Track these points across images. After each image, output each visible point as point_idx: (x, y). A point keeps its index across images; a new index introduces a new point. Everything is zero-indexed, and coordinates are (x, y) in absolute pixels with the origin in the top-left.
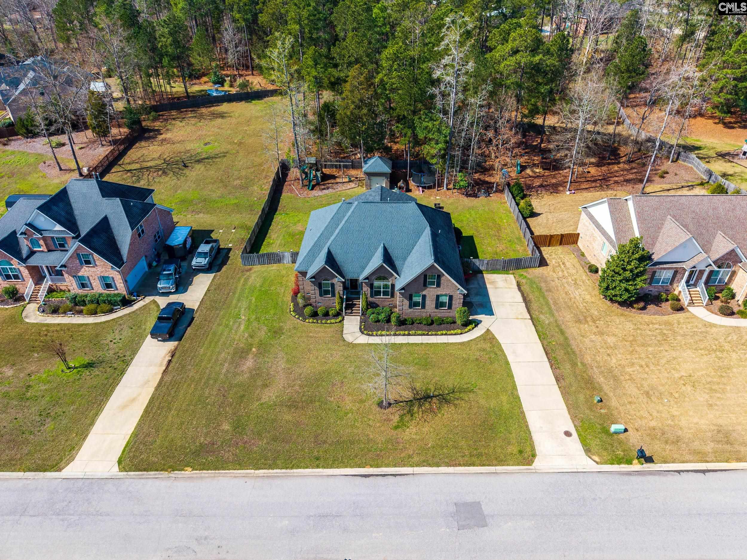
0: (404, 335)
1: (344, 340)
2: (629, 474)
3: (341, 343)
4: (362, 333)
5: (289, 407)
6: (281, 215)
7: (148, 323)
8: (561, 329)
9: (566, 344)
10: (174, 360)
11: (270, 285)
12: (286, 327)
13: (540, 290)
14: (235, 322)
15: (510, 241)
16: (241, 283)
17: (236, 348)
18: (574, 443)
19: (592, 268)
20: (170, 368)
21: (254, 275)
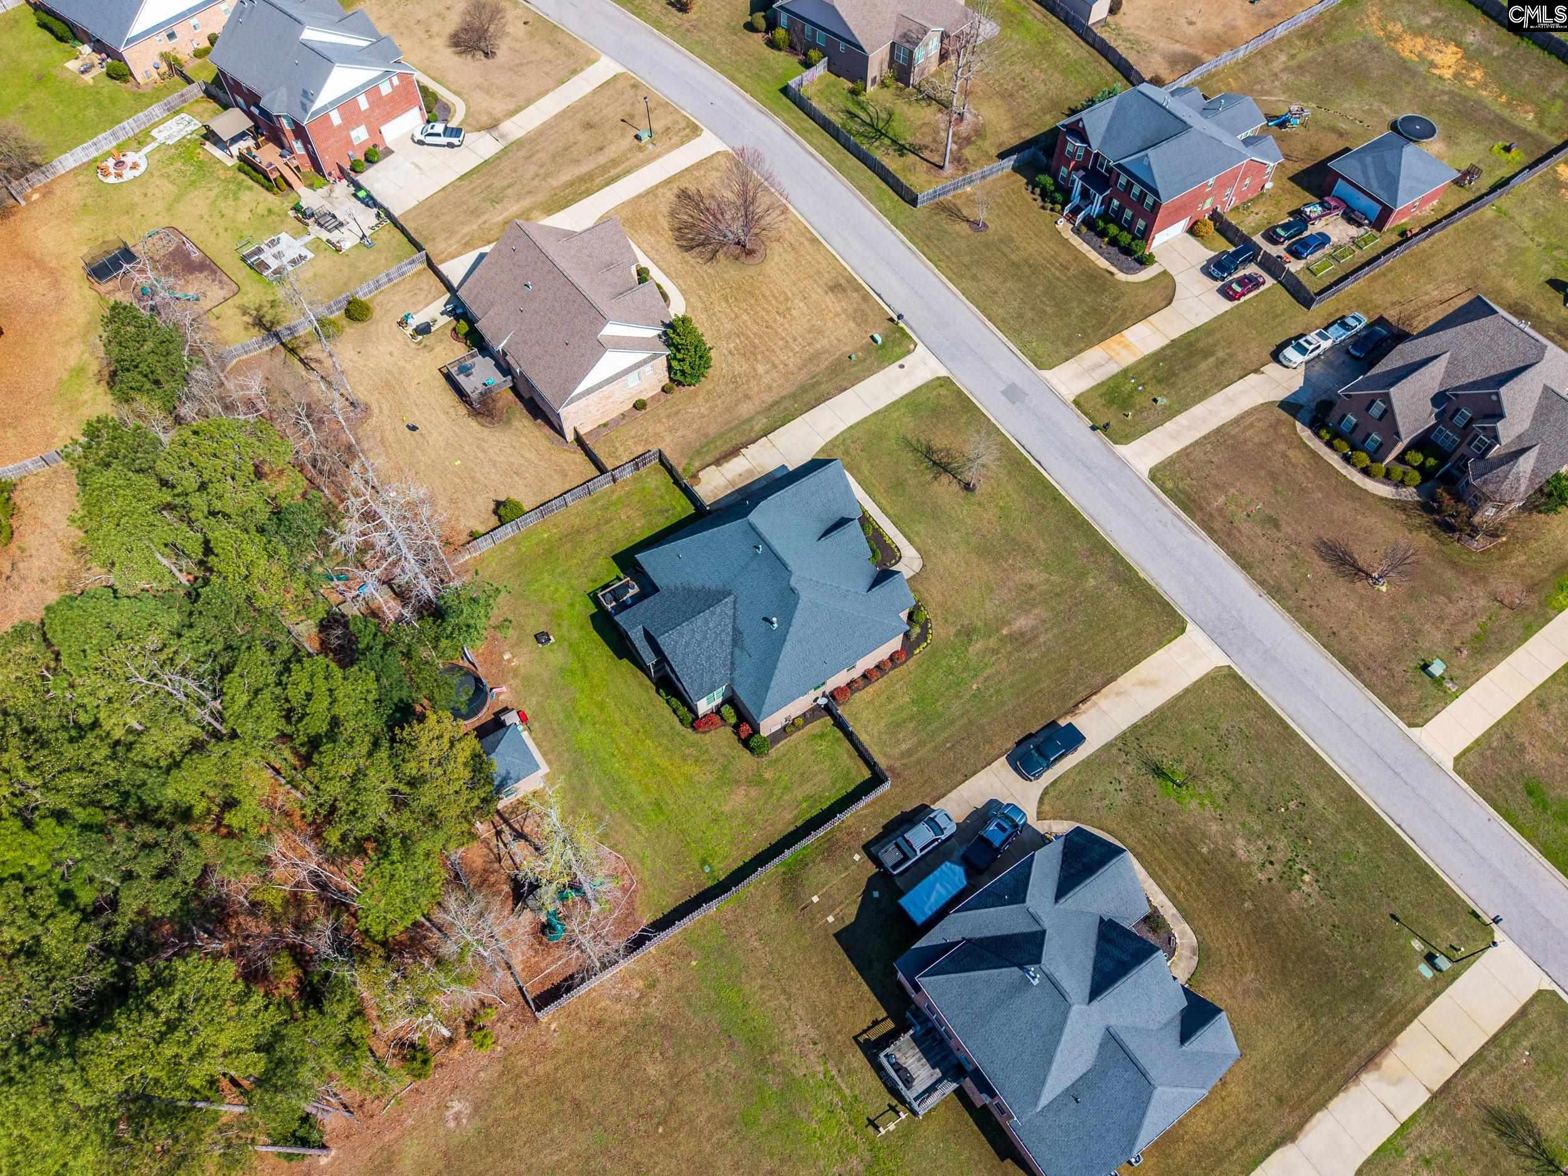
1: (924, 565)
4: (900, 556)
5: (1033, 552)
6: (712, 871)
7: (1069, 782)
8: (772, 406)
9: (793, 396)
10: (1078, 698)
11: (902, 708)
12: (953, 630)
13: (708, 444)
14: (987, 689)
15: (605, 508)
16: (921, 753)
17: (1018, 650)
18: (907, 360)
19: (639, 406)
20: (1089, 691)
21: (897, 752)
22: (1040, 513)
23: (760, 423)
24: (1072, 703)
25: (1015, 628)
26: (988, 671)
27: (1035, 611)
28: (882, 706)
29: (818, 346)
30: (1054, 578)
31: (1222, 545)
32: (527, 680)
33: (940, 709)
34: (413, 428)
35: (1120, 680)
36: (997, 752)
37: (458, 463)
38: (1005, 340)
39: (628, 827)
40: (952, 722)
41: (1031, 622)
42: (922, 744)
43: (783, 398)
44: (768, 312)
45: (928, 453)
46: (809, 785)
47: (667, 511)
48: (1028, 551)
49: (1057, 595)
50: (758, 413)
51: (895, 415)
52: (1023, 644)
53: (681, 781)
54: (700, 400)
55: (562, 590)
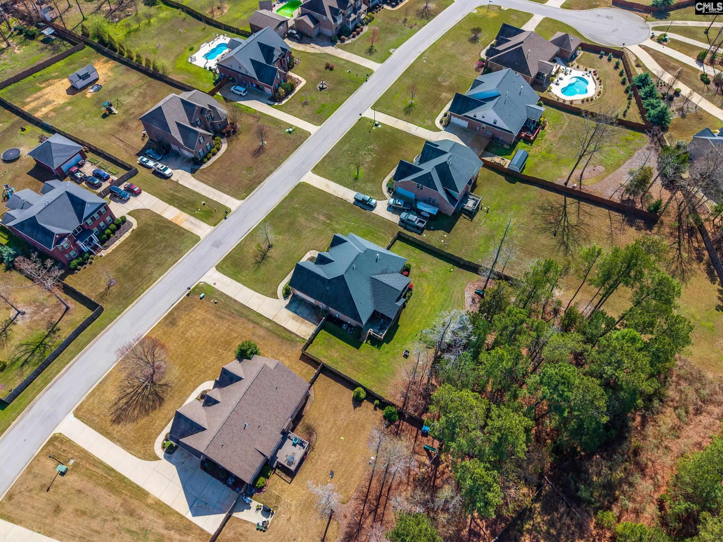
6: (452, 268)
8: (255, 323)
9: (246, 318)
10: (342, 200)
13: (285, 339)
14: (351, 221)
18: (210, 282)
20: (338, 199)
21: (386, 236)
23: (266, 324)
24: (344, 201)
25: (325, 220)
27: (316, 216)
29: (213, 318)
30: (300, 214)
31: (265, 178)
34: (332, 473)
35: (330, 192)
36: (371, 213)
37: (342, 438)
40: (368, 226)
41: (320, 216)
42: (380, 231)
43: (249, 320)
45: (258, 263)
46: (411, 254)
48: (291, 224)
49: (306, 213)
50: (261, 326)
51: (243, 278)
52: (331, 216)
55: (382, 359)
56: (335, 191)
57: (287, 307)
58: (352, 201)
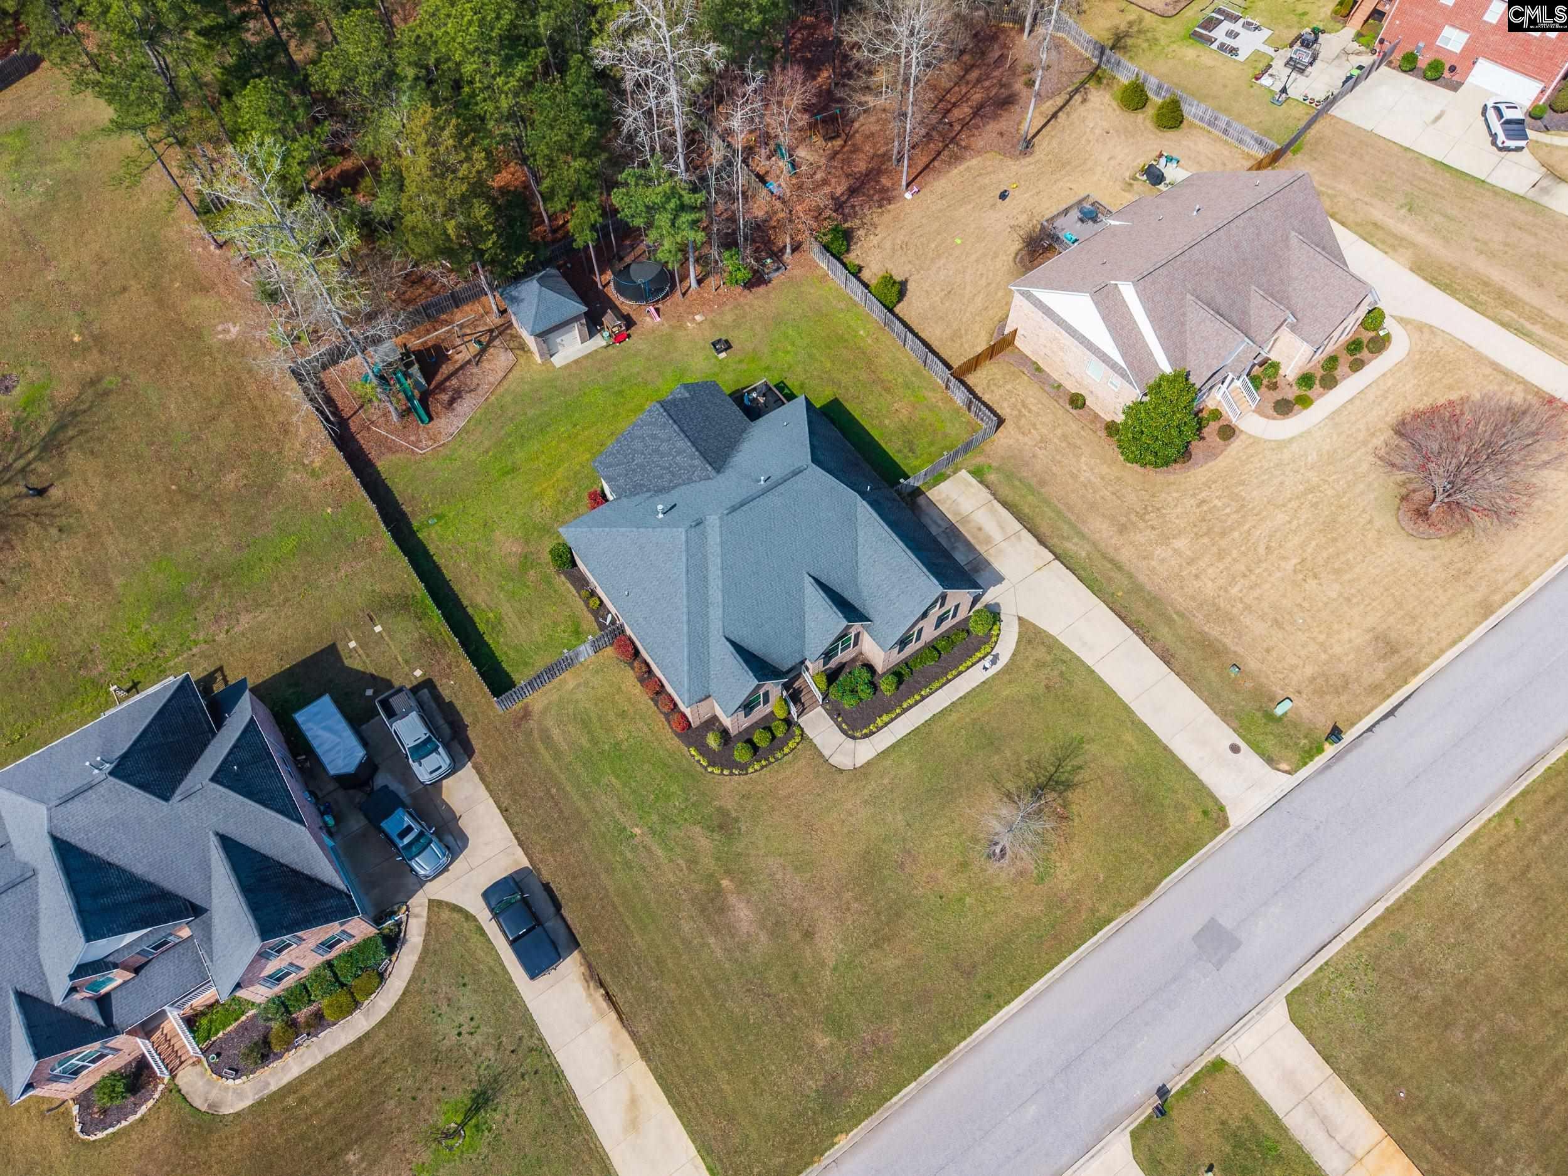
0: (917, 703)
1: (841, 771)
2: (1327, 767)
3: (841, 780)
4: (854, 738)
5: (876, 945)
6: (428, 526)
7: (480, 954)
8: (1112, 561)
9: (1137, 588)
10: (614, 989)
11: (609, 730)
12: (730, 805)
13: (1029, 487)
14: (634, 849)
15: (907, 385)
16: (546, 756)
17: (693, 901)
18: (1250, 759)
19: (1077, 402)
20: (625, 1009)
21: (550, 723)
22: (957, 966)
23: (1078, 549)
24: (607, 978)
25: (732, 899)
26: (660, 852)
27: (763, 937)
28: (613, 702)
29: (1247, 620)
30: (827, 977)
32: (671, 338)
33: (605, 780)
34: (1003, 196)
35: (641, 1066)
36: (537, 857)
37: (958, 241)
38: (1348, 936)
39: (487, 443)
40: (585, 796)
41: (744, 927)
42: (557, 755)
43: (1131, 576)
44: (1303, 546)
46: (515, 619)
47: (912, 450)
48: (878, 938)
49: (795, 976)
50: (1095, 543)
51: (1128, 737)
52: (703, 910)
53: (537, 490)
54: (1104, 469)
55: (789, 358)
56: (618, 1059)
57: (999, 579)
58: (571, 967)
